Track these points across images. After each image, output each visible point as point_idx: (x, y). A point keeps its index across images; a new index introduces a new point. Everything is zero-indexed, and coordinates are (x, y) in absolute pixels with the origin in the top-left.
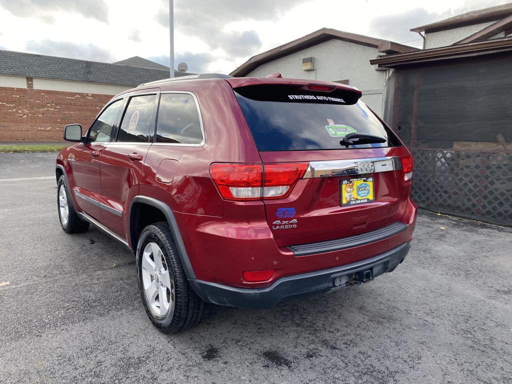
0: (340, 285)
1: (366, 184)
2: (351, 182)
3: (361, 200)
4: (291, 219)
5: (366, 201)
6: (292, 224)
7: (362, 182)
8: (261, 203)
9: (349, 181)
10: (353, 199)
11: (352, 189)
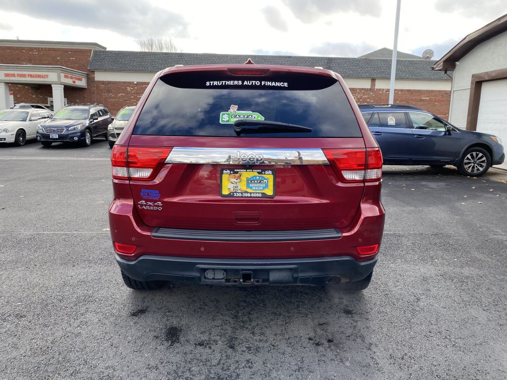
0: (214, 279)
1: (263, 177)
2: (237, 173)
3: (251, 193)
4: (155, 201)
5: (260, 195)
6: (158, 206)
7: (256, 174)
8: (127, 182)
9: (234, 171)
10: (239, 191)
11: (238, 180)
